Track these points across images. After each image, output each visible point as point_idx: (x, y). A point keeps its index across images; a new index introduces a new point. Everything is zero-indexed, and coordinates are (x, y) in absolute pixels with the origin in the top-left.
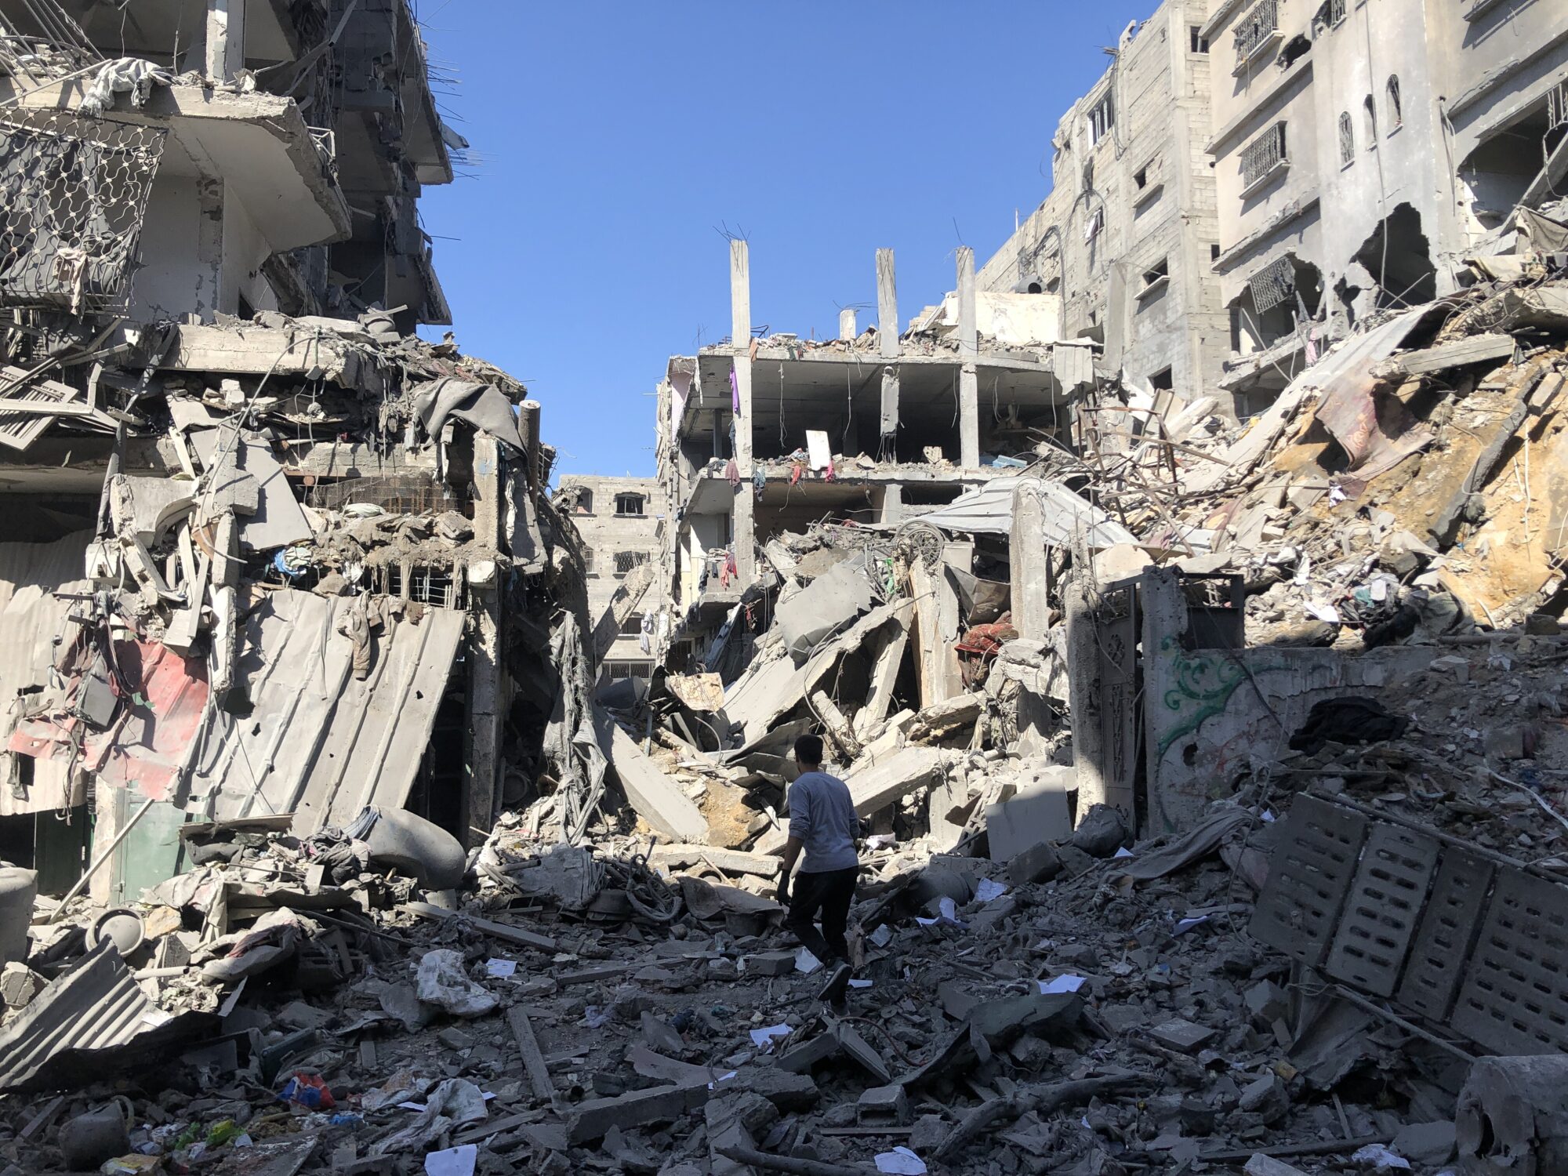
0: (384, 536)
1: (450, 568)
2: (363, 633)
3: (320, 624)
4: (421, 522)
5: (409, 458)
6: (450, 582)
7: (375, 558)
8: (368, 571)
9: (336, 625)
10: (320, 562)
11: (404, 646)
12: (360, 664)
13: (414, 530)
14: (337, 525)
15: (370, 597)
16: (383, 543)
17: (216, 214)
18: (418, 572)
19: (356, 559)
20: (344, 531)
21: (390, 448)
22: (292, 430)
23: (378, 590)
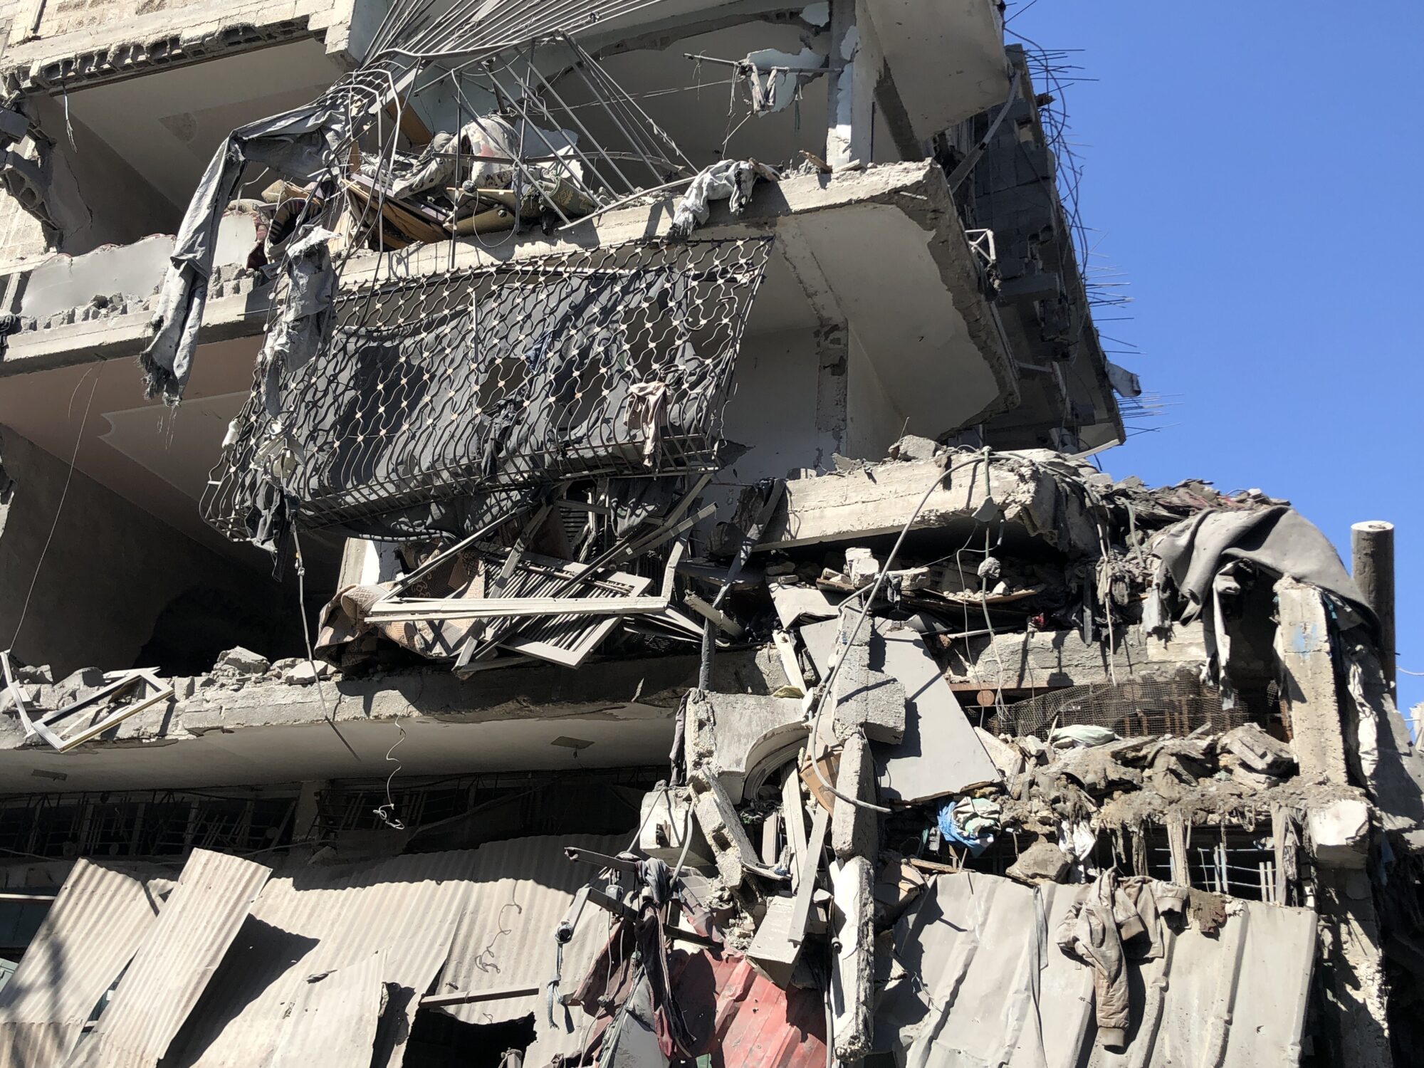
0: (1130, 774)
1: (1265, 828)
2: (1112, 951)
3: (1027, 937)
4: (1196, 744)
5: (1154, 648)
6: (1269, 856)
7: (1116, 811)
8: (1104, 838)
9: (1057, 935)
10: (1016, 822)
11: (1195, 982)
12: (1111, 1015)
13: (1184, 759)
14: (1042, 759)
15: (1117, 883)
16: (1128, 787)
17: (839, 367)
18: (1202, 836)
19: (1081, 815)
20: (1054, 768)
21: (1120, 632)
22: (955, 616)
23: (1126, 869)
